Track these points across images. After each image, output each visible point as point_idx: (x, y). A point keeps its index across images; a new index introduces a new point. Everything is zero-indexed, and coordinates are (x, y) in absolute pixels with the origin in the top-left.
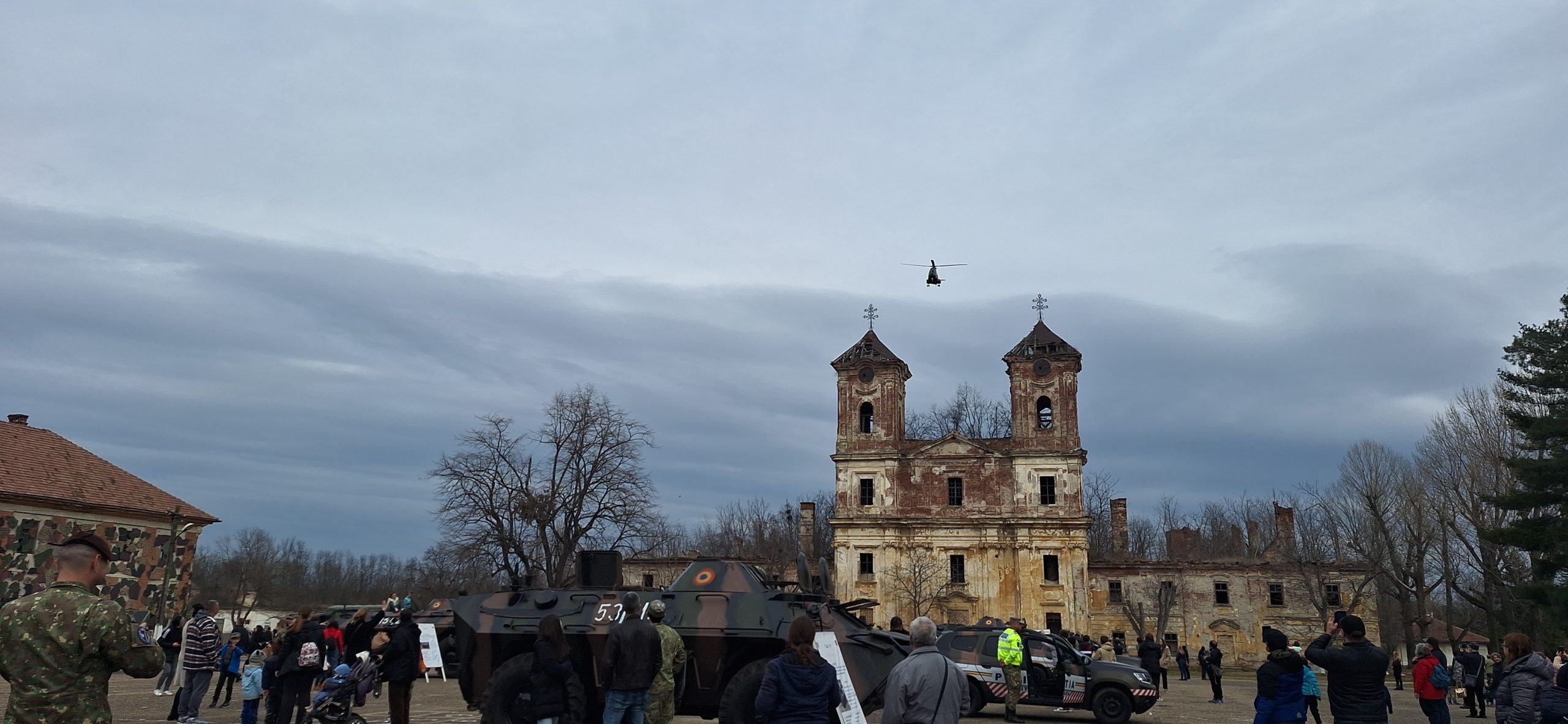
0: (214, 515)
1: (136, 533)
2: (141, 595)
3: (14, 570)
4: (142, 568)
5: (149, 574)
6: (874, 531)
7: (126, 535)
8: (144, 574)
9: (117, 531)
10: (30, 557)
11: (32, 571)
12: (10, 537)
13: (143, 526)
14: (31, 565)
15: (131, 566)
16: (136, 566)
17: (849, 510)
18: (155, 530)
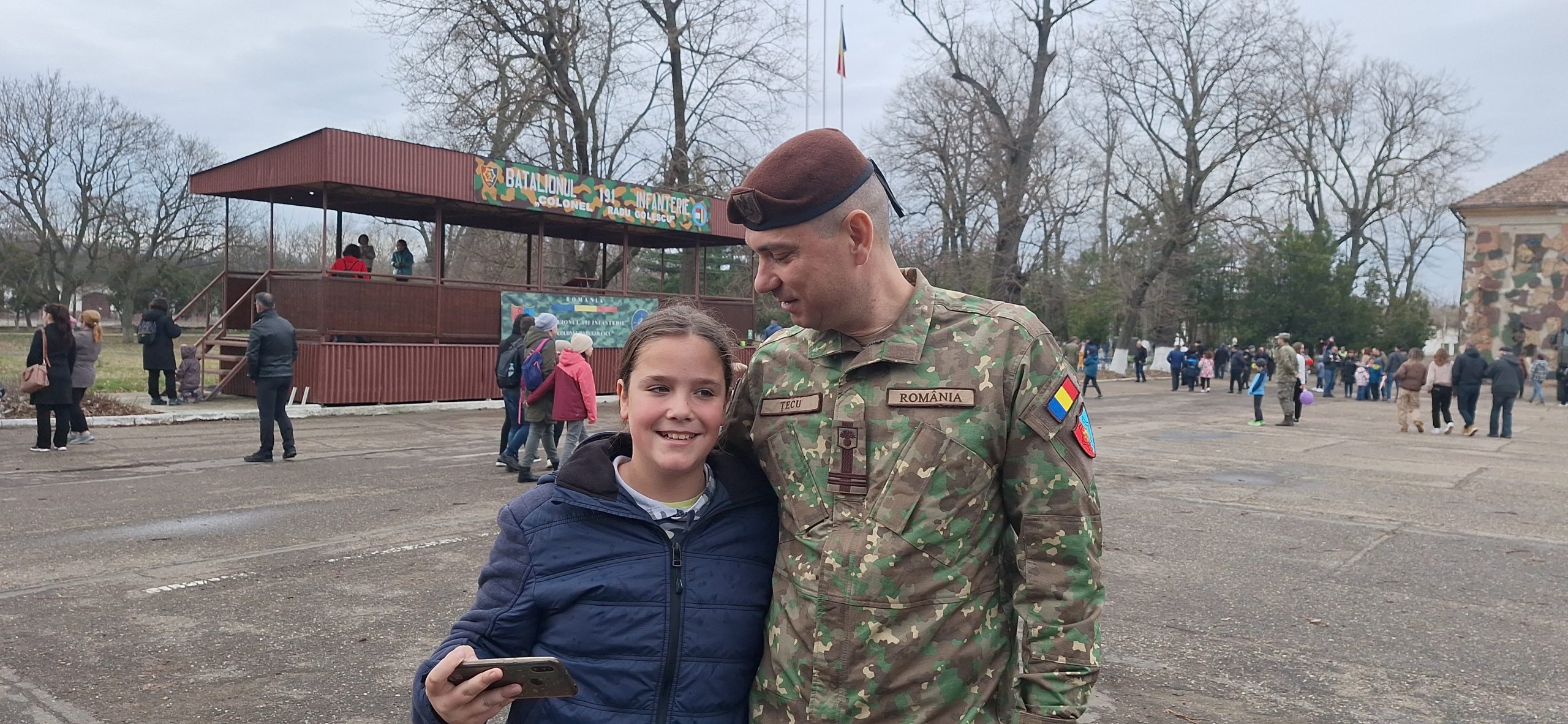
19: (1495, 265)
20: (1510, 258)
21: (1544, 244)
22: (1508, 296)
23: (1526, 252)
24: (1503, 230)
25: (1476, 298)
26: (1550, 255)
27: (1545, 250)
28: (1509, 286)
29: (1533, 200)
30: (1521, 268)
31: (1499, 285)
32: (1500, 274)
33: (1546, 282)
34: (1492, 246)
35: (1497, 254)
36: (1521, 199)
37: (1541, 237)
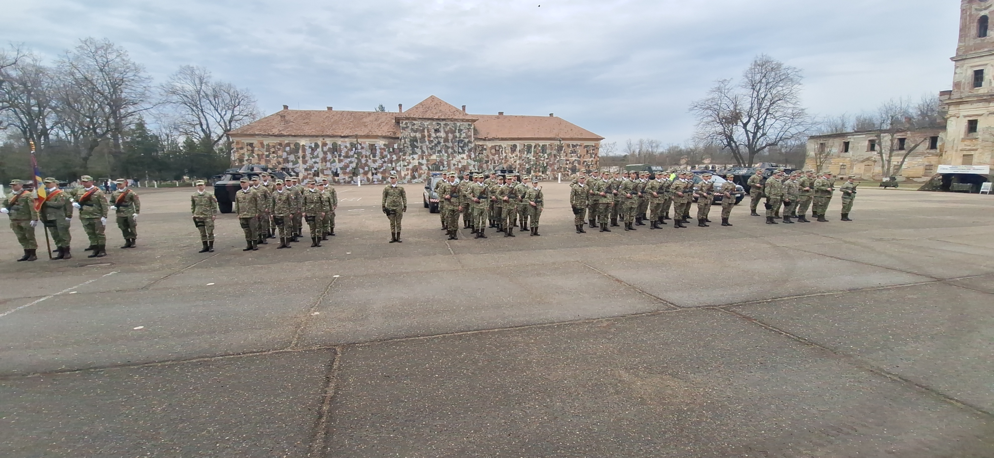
0: (603, 137)
1: (577, 145)
2: (582, 164)
3: (542, 159)
4: (581, 156)
5: (583, 157)
6: (981, 105)
7: (574, 146)
8: (582, 157)
9: (571, 145)
10: (546, 155)
11: (547, 159)
12: (539, 150)
13: (579, 143)
14: (547, 157)
15: (577, 155)
16: (579, 155)
17: (961, 93)
18: (583, 143)
19: (242, 151)
20: (245, 149)
21: (254, 146)
22: (247, 160)
23: (250, 148)
24: (243, 141)
25: (238, 161)
26: (256, 149)
27: (254, 147)
28: (246, 158)
29: (248, 133)
30: (249, 152)
31: (244, 157)
32: (243, 154)
33: (256, 156)
34: (240, 146)
35: (242, 148)
36: (245, 132)
37: (252, 144)
